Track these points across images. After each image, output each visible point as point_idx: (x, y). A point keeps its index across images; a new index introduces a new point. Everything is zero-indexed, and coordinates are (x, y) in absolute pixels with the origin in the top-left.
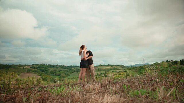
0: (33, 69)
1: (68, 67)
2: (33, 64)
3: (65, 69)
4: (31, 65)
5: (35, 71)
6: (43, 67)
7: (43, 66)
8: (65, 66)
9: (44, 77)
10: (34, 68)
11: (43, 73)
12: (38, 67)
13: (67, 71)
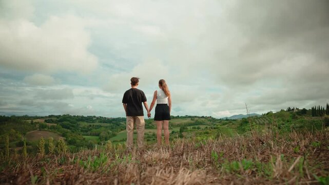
0: (50, 125)
1: (114, 119)
2: (50, 115)
3: (108, 125)
4: (46, 117)
5: (53, 127)
6: (69, 121)
7: (68, 119)
8: (108, 119)
9: (70, 139)
10: (52, 121)
11: (69, 130)
12: (59, 121)
13: (112, 128)
